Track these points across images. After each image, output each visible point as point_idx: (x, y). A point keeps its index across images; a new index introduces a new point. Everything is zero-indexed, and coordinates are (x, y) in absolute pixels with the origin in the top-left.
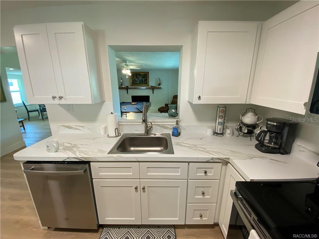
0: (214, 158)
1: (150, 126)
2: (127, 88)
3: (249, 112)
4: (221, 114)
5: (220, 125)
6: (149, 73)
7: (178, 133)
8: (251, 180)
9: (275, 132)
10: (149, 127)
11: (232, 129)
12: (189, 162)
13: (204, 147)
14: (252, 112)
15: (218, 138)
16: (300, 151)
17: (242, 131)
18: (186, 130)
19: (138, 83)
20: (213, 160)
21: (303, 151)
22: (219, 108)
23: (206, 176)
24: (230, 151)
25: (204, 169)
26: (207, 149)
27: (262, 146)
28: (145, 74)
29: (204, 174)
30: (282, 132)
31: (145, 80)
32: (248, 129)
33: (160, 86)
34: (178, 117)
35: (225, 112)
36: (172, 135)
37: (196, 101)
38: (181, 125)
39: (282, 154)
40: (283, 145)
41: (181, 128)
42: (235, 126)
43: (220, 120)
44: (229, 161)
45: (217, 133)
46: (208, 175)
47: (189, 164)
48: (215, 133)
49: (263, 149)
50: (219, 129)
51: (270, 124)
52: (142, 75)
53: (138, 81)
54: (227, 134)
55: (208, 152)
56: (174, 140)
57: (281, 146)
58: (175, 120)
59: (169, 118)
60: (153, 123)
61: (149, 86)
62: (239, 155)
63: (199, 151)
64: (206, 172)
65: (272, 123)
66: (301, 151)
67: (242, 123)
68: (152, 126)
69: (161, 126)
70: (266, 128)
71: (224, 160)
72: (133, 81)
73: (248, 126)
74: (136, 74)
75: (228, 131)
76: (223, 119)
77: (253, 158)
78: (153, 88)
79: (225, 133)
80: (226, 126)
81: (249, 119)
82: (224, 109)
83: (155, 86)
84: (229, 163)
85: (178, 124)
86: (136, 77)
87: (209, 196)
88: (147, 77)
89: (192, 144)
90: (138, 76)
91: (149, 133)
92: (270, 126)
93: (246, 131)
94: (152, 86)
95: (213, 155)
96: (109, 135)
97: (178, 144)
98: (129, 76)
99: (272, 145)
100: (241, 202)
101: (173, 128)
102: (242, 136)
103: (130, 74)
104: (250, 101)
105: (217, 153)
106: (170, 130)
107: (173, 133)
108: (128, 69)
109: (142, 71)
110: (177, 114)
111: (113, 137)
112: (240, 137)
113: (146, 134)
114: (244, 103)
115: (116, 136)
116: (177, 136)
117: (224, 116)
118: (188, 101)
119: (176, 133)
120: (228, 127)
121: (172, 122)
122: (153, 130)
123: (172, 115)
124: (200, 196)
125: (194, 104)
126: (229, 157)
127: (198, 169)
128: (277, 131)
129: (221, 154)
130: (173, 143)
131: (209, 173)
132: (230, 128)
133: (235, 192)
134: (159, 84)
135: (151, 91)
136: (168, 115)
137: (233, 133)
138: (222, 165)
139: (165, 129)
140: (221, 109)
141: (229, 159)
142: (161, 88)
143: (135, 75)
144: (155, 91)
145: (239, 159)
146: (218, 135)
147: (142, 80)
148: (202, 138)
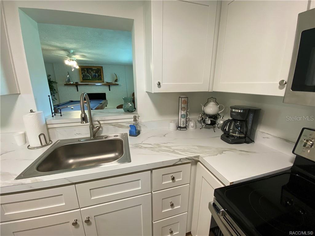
0: (181, 159)
1: (98, 126)
2: (77, 85)
3: (211, 102)
4: (183, 106)
5: (183, 118)
6: (103, 67)
7: (137, 131)
8: (231, 183)
9: (239, 120)
10: (96, 127)
11: (195, 121)
12: (151, 170)
13: (169, 145)
14: (213, 101)
15: (182, 133)
16: (264, 138)
17: (206, 122)
18: (146, 126)
19: (90, 78)
20: (181, 161)
21: (268, 138)
22: (181, 98)
23: (173, 183)
24: (198, 146)
25: (171, 175)
26: (173, 148)
27: (228, 137)
28: (99, 69)
29: (171, 181)
30: (247, 119)
31: (99, 76)
32: (211, 121)
33: (117, 83)
34: (136, 112)
35: (186, 103)
36: (130, 135)
37: (156, 90)
38: (141, 122)
39: (248, 143)
40: (248, 133)
41: (140, 125)
42: (197, 119)
43: (183, 113)
44: (199, 160)
45: (180, 127)
46: (176, 180)
47: (151, 172)
48: (179, 128)
49: (230, 139)
50: (182, 122)
51: (234, 112)
52: (95, 70)
53: (90, 77)
54: (191, 127)
55: (174, 151)
56: (132, 141)
57: (246, 135)
58: (132, 116)
59: (125, 114)
60: (101, 122)
61: (104, 82)
62: (208, 150)
63: (163, 151)
64: (173, 179)
65: (237, 111)
66: (266, 138)
67: (204, 114)
68: (100, 125)
69: (114, 125)
70: (231, 117)
71: (193, 160)
72: (83, 76)
73: (210, 116)
74: (87, 69)
75: (192, 124)
76: (186, 111)
77: (224, 152)
78: (109, 85)
79: (188, 126)
80: (188, 119)
81: (211, 109)
82: (186, 99)
83: (111, 83)
84: (199, 161)
85: (136, 120)
86: (87, 72)
87: (178, 205)
88: (101, 72)
89: (154, 144)
90: (90, 71)
91: (96, 135)
92: (235, 114)
93: (209, 122)
94: (107, 83)
95: (180, 154)
96: (31, 146)
97: (137, 146)
98: (75, 68)
99: (237, 135)
100: (224, 218)
101: (130, 126)
102: (204, 128)
103: (78, 67)
104: (212, 89)
105: (184, 151)
106: (127, 129)
107: (130, 132)
108: (73, 60)
109: (94, 65)
110: (135, 108)
111: (38, 148)
112: (204, 129)
113: (92, 138)
114: (207, 91)
115: (43, 146)
116: (136, 136)
117: (186, 108)
118: (147, 92)
119: (135, 132)
120: (190, 120)
121: (128, 119)
122: (104, 131)
123: (128, 110)
124: (169, 208)
125: (153, 93)
126: (198, 155)
127: (163, 176)
128: (241, 119)
129: (189, 152)
130: (130, 146)
131: (177, 178)
132: (193, 120)
133: (214, 203)
134: (116, 81)
135: (107, 88)
136: (123, 111)
137: (196, 126)
138: (191, 165)
139: (121, 128)
140: (183, 99)
141: (198, 157)
142: (118, 85)
143: (85, 69)
144: (112, 88)
145: (209, 156)
146: (181, 129)
147: (95, 76)
148: (165, 135)
